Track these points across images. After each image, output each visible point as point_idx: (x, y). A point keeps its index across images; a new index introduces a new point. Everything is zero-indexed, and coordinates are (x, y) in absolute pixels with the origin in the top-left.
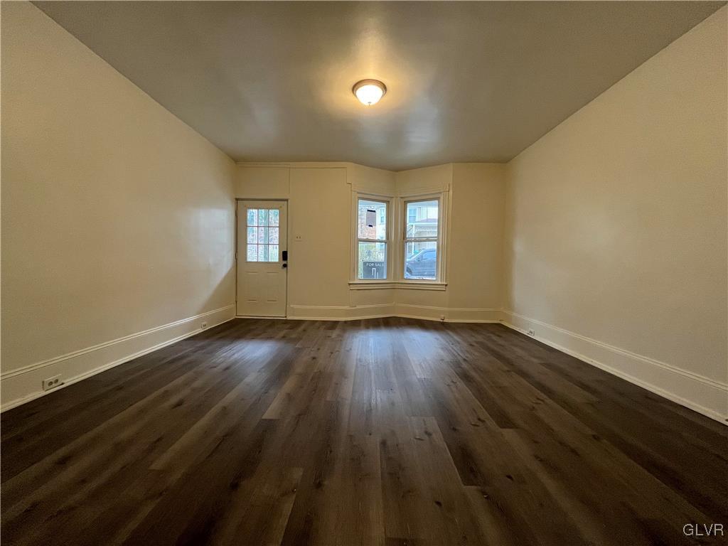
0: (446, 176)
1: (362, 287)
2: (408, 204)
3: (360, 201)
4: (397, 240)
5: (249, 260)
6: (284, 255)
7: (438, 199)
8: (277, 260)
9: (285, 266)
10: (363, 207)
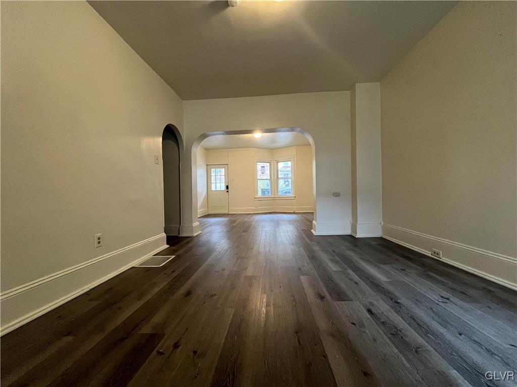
0: (293, 151)
1: (260, 199)
2: (279, 163)
3: (258, 163)
4: (274, 179)
5: (212, 190)
6: (227, 187)
7: (290, 161)
8: (224, 189)
9: (227, 191)
10: (259, 165)
